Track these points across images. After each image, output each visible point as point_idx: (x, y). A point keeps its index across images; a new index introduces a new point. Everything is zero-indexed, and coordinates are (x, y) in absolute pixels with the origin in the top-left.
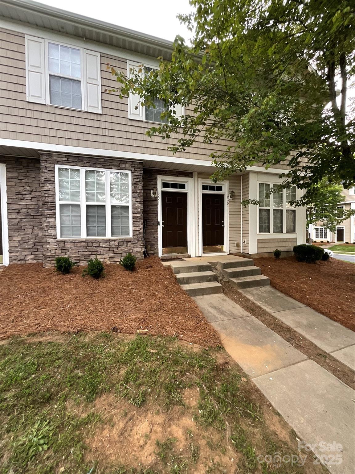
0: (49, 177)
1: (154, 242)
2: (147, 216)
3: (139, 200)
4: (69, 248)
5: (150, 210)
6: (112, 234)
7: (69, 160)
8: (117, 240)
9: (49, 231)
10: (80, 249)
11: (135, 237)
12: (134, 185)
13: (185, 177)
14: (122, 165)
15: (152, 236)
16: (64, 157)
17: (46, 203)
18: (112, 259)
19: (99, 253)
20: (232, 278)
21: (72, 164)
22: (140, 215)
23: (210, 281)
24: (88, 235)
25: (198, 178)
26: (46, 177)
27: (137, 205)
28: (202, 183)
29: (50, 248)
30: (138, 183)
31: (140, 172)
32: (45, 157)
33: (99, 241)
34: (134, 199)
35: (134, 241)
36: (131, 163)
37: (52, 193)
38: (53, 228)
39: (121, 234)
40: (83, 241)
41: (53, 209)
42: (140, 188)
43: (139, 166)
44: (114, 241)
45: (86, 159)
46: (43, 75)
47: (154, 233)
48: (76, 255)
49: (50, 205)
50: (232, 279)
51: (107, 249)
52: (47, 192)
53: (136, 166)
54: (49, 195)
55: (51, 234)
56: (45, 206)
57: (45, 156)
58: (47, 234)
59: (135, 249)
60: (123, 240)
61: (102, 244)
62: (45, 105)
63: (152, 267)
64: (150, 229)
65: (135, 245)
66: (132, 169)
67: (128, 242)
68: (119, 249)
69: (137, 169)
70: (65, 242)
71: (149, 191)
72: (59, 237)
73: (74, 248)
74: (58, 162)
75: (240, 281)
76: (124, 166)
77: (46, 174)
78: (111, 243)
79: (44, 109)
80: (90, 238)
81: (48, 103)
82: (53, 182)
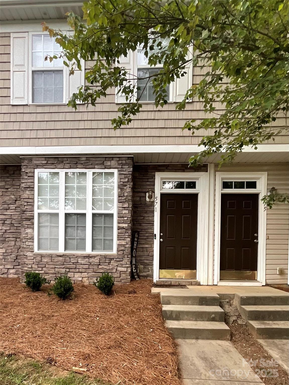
0: (28, 184)
1: (147, 262)
2: (140, 227)
3: (126, 205)
4: (45, 263)
5: (143, 219)
6: (93, 249)
7: (49, 162)
8: (97, 256)
9: (27, 243)
10: (57, 265)
11: (120, 253)
12: (121, 187)
13: (195, 171)
14: (107, 163)
15: (146, 253)
16: (44, 159)
17: (25, 213)
18: (91, 279)
19: (77, 270)
20: (252, 319)
21: (52, 167)
22: (126, 225)
23: (213, 320)
24: (66, 249)
25: (215, 171)
26: (25, 184)
27: (124, 212)
28: (222, 179)
29: (27, 262)
30: (125, 184)
31: (129, 170)
32: (26, 163)
33: (78, 257)
34: (121, 205)
35: (119, 259)
36: (118, 159)
37: (31, 201)
38: (31, 240)
39: (104, 250)
40: (60, 256)
41: (31, 219)
42: (128, 190)
43: (128, 161)
44: (94, 257)
45: (65, 159)
46: (26, 73)
47: (148, 249)
48: (53, 271)
49: (28, 214)
50: (252, 322)
51: (86, 266)
52: (26, 200)
53: (124, 162)
54: (29, 204)
55: (28, 247)
56: (24, 216)
57: (26, 161)
58: (25, 246)
59: (120, 269)
60: (104, 256)
61: (81, 260)
62: (27, 105)
63: (135, 292)
64: (143, 244)
65: (119, 263)
66: (119, 166)
67: (111, 259)
68: (100, 267)
69: (125, 167)
70: (42, 256)
71: (143, 194)
72: (36, 250)
73: (50, 263)
74: (37, 166)
75: (263, 326)
76: (109, 163)
77: (26, 181)
78: (91, 260)
79: (27, 110)
80: (68, 252)
81: (30, 103)
82: (32, 189)
